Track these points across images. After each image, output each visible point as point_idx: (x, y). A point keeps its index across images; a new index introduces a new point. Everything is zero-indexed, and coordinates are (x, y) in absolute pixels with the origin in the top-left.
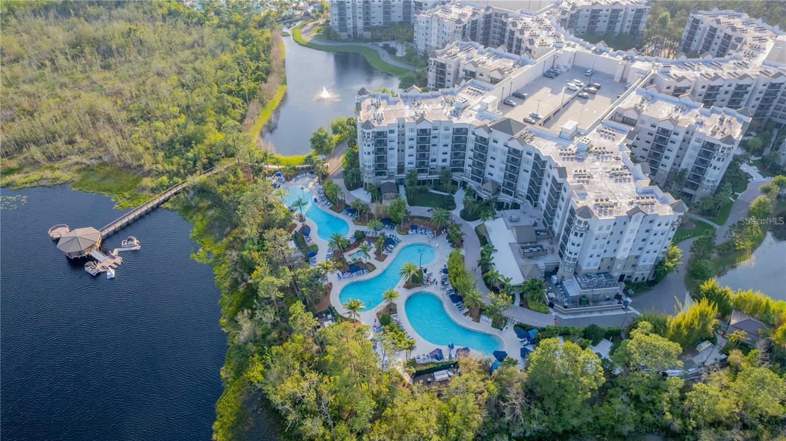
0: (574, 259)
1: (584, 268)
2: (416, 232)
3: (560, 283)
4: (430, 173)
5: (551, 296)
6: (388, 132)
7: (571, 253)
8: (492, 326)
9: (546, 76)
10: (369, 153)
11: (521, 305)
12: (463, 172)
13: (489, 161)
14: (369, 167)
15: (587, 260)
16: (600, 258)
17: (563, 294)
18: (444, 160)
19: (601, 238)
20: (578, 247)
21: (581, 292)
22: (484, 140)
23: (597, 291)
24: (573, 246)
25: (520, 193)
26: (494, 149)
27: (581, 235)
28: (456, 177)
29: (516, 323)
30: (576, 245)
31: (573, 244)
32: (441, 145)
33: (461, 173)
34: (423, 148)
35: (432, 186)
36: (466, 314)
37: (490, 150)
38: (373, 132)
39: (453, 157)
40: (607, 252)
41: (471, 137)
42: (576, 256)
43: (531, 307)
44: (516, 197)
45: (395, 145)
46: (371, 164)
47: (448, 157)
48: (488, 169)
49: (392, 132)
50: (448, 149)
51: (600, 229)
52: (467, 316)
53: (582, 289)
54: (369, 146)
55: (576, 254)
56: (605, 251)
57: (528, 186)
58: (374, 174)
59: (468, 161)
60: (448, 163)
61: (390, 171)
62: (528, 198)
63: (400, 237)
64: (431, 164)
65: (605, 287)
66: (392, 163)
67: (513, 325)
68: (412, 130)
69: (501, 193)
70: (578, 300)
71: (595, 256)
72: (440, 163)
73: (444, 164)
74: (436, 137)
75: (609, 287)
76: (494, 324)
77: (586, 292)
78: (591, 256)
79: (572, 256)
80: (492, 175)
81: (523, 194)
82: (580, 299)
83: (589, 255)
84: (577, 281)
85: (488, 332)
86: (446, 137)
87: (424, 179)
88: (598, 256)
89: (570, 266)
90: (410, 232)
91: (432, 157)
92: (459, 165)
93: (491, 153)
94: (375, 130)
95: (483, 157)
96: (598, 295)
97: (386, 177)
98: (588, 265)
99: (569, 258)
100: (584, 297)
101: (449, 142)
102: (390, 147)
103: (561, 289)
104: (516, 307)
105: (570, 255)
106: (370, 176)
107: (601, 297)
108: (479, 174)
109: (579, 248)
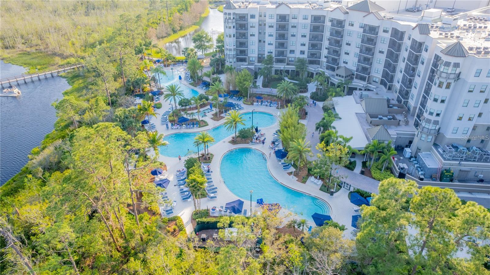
0: (436, 123)
1: (449, 135)
2: (262, 104)
3: (415, 157)
4: (288, 64)
5: (402, 166)
6: (249, 17)
7: (431, 114)
8: (321, 189)
9: (409, 11)
10: (230, 36)
11: (362, 173)
12: (319, 64)
13: (345, 48)
14: (230, 50)
15: (454, 123)
16: (471, 125)
17: (417, 167)
18: (302, 52)
19: (477, 91)
20: (442, 104)
21: (444, 164)
22: (340, 23)
23: (467, 166)
24: (435, 103)
25: (374, 79)
26: (350, 34)
27: (448, 86)
28: (312, 68)
29: (352, 189)
30: (439, 101)
31: (436, 100)
32: (299, 36)
33: (318, 66)
34: (282, 36)
35: (289, 76)
36: (290, 174)
37: (345, 34)
38: (234, 14)
39: (311, 48)
40: (482, 116)
41: (328, 24)
42: (439, 119)
43: (374, 175)
44: (370, 83)
45: (255, 31)
46: (232, 48)
47: (305, 49)
48: (344, 57)
49: (253, 17)
50: (306, 41)
51: (478, 74)
52: (292, 176)
53: (445, 159)
54: (230, 28)
55: (438, 115)
56: (480, 115)
57: (383, 68)
58: (235, 60)
59: (324, 52)
60: (305, 56)
61: (251, 59)
62: (383, 83)
63: (243, 105)
64: (289, 55)
65: (478, 161)
66: (253, 52)
67: (349, 192)
68: (271, 17)
69: (355, 80)
70: (438, 175)
71: (465, 119)
72: (298, 55)
73: (302, 56)
74: (295, 27)
75: (483, 162)
76: (323, 188)
77: (450, 165)
78: (460, 119)
79: (433, 118)
80: (347, 63)
81: (377, 80)
82: (442, 174)
83: (457, 118)
84: (439, 152)
85: (313, 194)
86: (305, 27)
87: (282, 69)
88: (470, 119)
89: (429, 133)
90: (255, 103)
91: (291, 48)
92: (316, 58)
93: (346, 39)
94: (237, 12)
95: (338, 43)
96: (468, 172)
97: (247, 63)
98: (456, 131)
99: (429, 121)
100: (448, 171)
101: (307, 32)
102: (251, 33)
103: (416, 162)
104: (355, 174)
105: (430, 117)
106: (231, 60)
107: (471, 175)
108: (334, 63)
109: (444, 105)
